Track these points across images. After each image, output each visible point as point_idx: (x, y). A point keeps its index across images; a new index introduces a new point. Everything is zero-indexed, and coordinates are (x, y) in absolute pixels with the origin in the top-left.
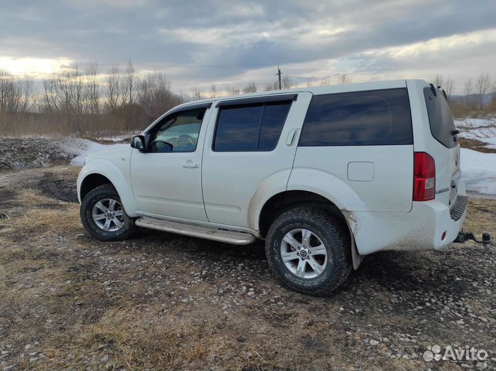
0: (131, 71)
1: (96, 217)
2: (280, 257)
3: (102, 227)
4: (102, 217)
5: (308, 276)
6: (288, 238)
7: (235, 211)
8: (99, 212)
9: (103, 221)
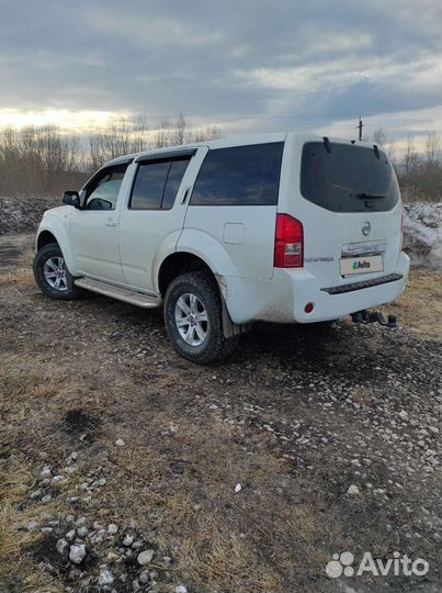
0: (182, 125)
1: (48, 275)
2: (174, 323)
3: (53, 285)
4: (53, 275)
5: (195, 344)
6: (181, 303)
7: (142, 272)
8: (51, 270)
9: (54, 279)
